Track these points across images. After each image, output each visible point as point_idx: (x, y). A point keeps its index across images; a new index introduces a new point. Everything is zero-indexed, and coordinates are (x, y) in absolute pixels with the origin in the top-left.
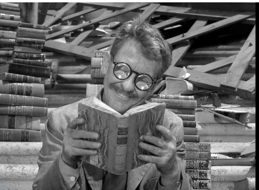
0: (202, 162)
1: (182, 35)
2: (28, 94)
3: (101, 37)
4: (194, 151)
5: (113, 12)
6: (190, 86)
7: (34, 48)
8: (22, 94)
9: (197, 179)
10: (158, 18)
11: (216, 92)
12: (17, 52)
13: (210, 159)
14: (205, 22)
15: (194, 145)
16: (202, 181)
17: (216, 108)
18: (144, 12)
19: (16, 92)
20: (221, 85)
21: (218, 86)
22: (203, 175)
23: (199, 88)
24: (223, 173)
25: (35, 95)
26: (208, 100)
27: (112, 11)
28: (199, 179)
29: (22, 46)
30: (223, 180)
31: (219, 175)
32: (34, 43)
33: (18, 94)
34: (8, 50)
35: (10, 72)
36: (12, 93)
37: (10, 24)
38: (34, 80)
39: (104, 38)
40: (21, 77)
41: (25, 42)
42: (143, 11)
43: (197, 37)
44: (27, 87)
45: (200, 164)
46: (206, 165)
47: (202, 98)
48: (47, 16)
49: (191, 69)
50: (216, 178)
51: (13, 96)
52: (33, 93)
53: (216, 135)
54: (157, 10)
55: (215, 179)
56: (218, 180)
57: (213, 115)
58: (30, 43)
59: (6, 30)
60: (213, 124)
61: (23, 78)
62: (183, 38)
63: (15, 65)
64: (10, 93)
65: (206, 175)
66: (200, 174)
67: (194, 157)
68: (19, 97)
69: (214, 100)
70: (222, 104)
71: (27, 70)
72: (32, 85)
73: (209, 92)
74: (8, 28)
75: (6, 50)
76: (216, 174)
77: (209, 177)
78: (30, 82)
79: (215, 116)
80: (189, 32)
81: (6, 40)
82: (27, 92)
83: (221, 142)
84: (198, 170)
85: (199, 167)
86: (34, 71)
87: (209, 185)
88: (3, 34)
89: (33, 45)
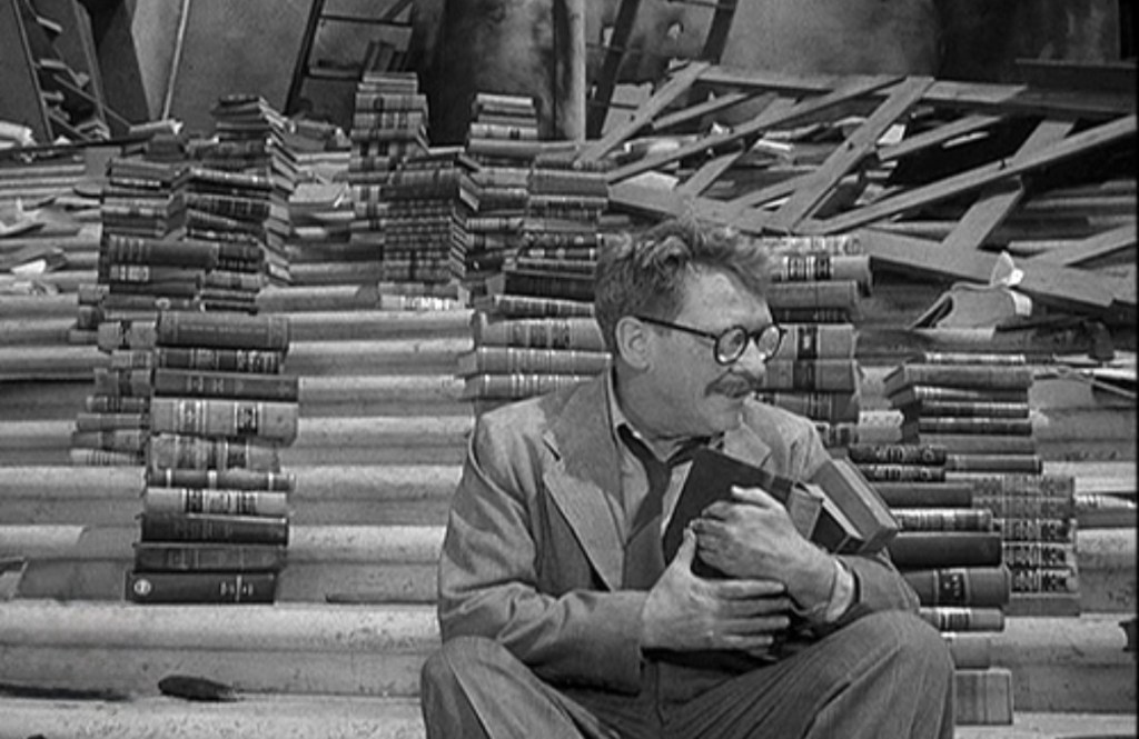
0: (1050, 522)
1: (999, 164)
2: (559, 346)
3: (765, 167)
4: (1026, 494)
5: (799, 101)
6: (1023, 304)
7: (577, 219)
8: (543, 347)
9: (1034, 568)
10: (929, 117)
11: (1100, 319)
12: (532, 233)
13: (1073, 516)
14: (1068, 127)
15: (1025, 479)
16: (1051, 573)
17: (1100, 366)
18: (888, 101)
19: (527, 342)
20: (1115, 302)
21: (1106, 303)
22: (1054, 556)
23: (1050, 310)
24: (1114, 549)
25: (578, 349)
26: (1075, 341)
27: (793, 101)
28: (1043, 568)
29: (543, 216)
30: (1116, 566)
31: (1103, 553)
32: (577, 206)
33: (533, 346)
34: (507, 217)
35: (507, 292)
36: (517, 344)
37: (509, 149)
38: (574, 311)
39: (773, 169)
40: (540, 305)
41: (551, 205)
42: (884, 98)
43: (1044, 169)
44: (555, 329)
45: (1045, 529)
46: (1063, 532)
47: (1060, 336)
48: (611, 111)
49: (1025, 254)
50: (1095, 560)
51: (519, 352)
52: (572, 343)
53: (1098, 440)
54: (928, 95)
55: (1092, 564)
56: (1102, 564)
57: (1089, 388)
58: (564, 207)
59: (501, 166)
60: (1088, 409)
61: (543, 308)
62: (1004, 172)
63: (523, 276)
64: (510, 345)
65: (1062, 556)
66: (1046, 553)
67: (1028, 510)
68: (536, 355)
69: (1093, 341)
70: (1117, 354)
71: (556, 287)
72: (570, 322)
73: (1078, 319)
74: (504, 161)
75: (500, 216)
76: (1094, 549)
77: (1071, 562)
78: (565, 314)
79: (1095, 389)
80: (1020, 153)
81: (499, 191)
82: (555, 341)
83: (1112, 458)
84: (1039, 545)
85: (1043, 534)
86: (573, 287)
87: (1072, 583)
88: (491, 177)
89: (573, 213)
